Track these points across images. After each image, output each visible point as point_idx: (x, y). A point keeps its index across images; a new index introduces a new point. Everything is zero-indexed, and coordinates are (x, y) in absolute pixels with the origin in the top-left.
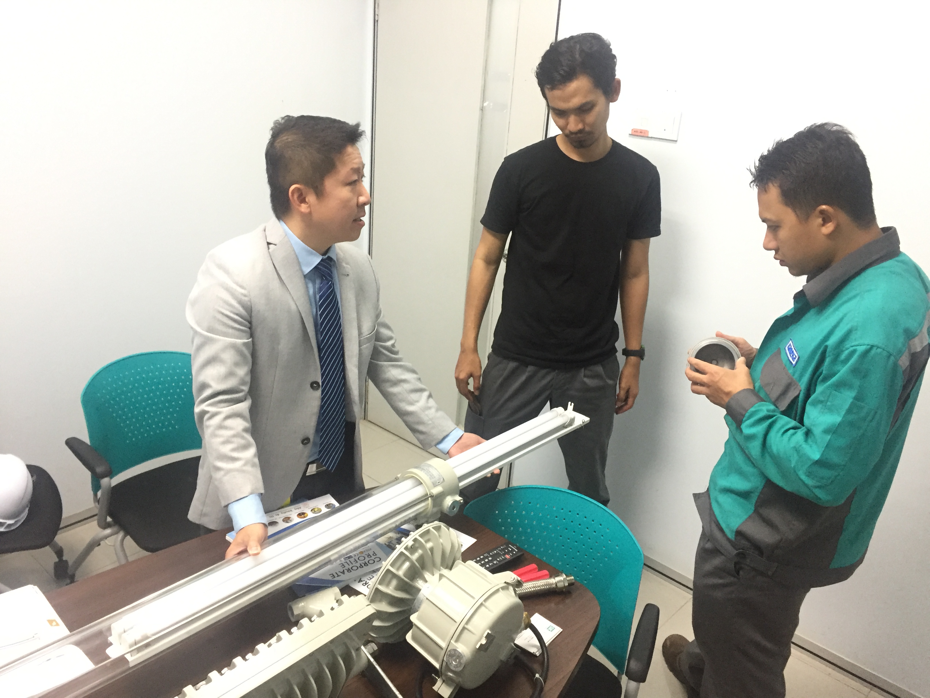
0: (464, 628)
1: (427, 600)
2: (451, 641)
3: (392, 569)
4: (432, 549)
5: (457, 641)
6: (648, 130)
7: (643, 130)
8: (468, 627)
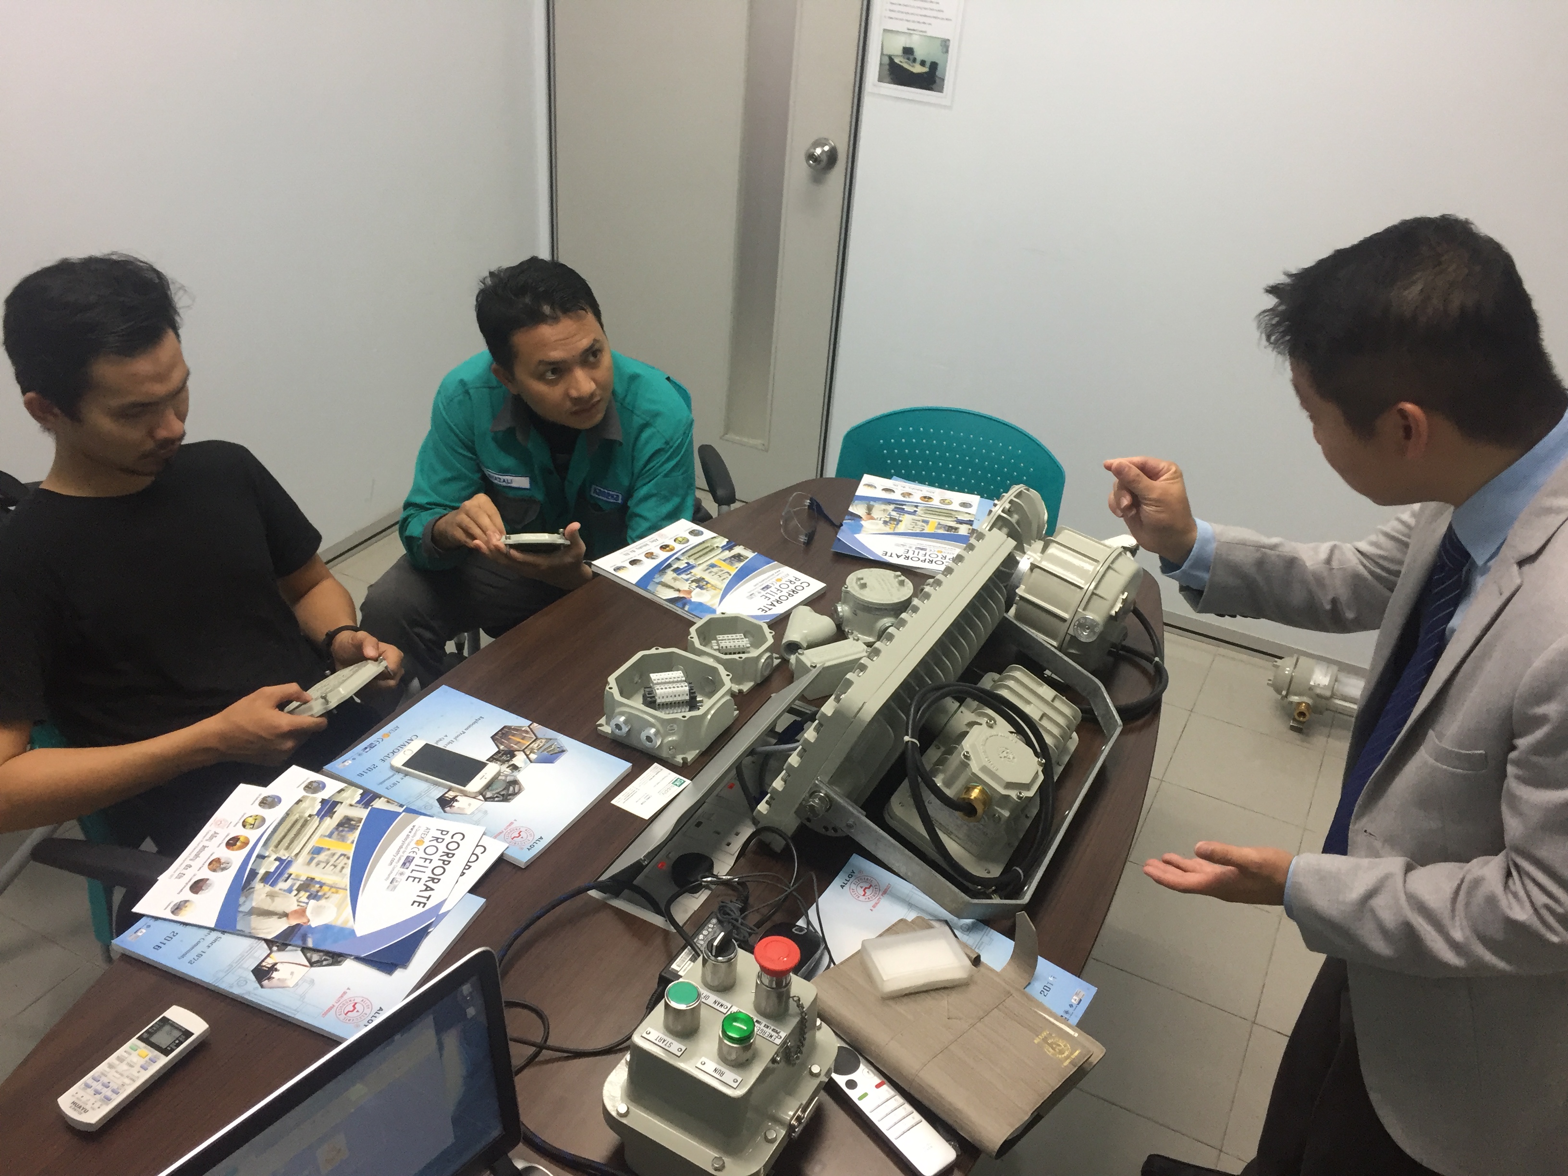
0: (1093, 594)
1: (1037, 570)
2: (1078, 610)
5: (1084, 609)
8: (1097, 592)
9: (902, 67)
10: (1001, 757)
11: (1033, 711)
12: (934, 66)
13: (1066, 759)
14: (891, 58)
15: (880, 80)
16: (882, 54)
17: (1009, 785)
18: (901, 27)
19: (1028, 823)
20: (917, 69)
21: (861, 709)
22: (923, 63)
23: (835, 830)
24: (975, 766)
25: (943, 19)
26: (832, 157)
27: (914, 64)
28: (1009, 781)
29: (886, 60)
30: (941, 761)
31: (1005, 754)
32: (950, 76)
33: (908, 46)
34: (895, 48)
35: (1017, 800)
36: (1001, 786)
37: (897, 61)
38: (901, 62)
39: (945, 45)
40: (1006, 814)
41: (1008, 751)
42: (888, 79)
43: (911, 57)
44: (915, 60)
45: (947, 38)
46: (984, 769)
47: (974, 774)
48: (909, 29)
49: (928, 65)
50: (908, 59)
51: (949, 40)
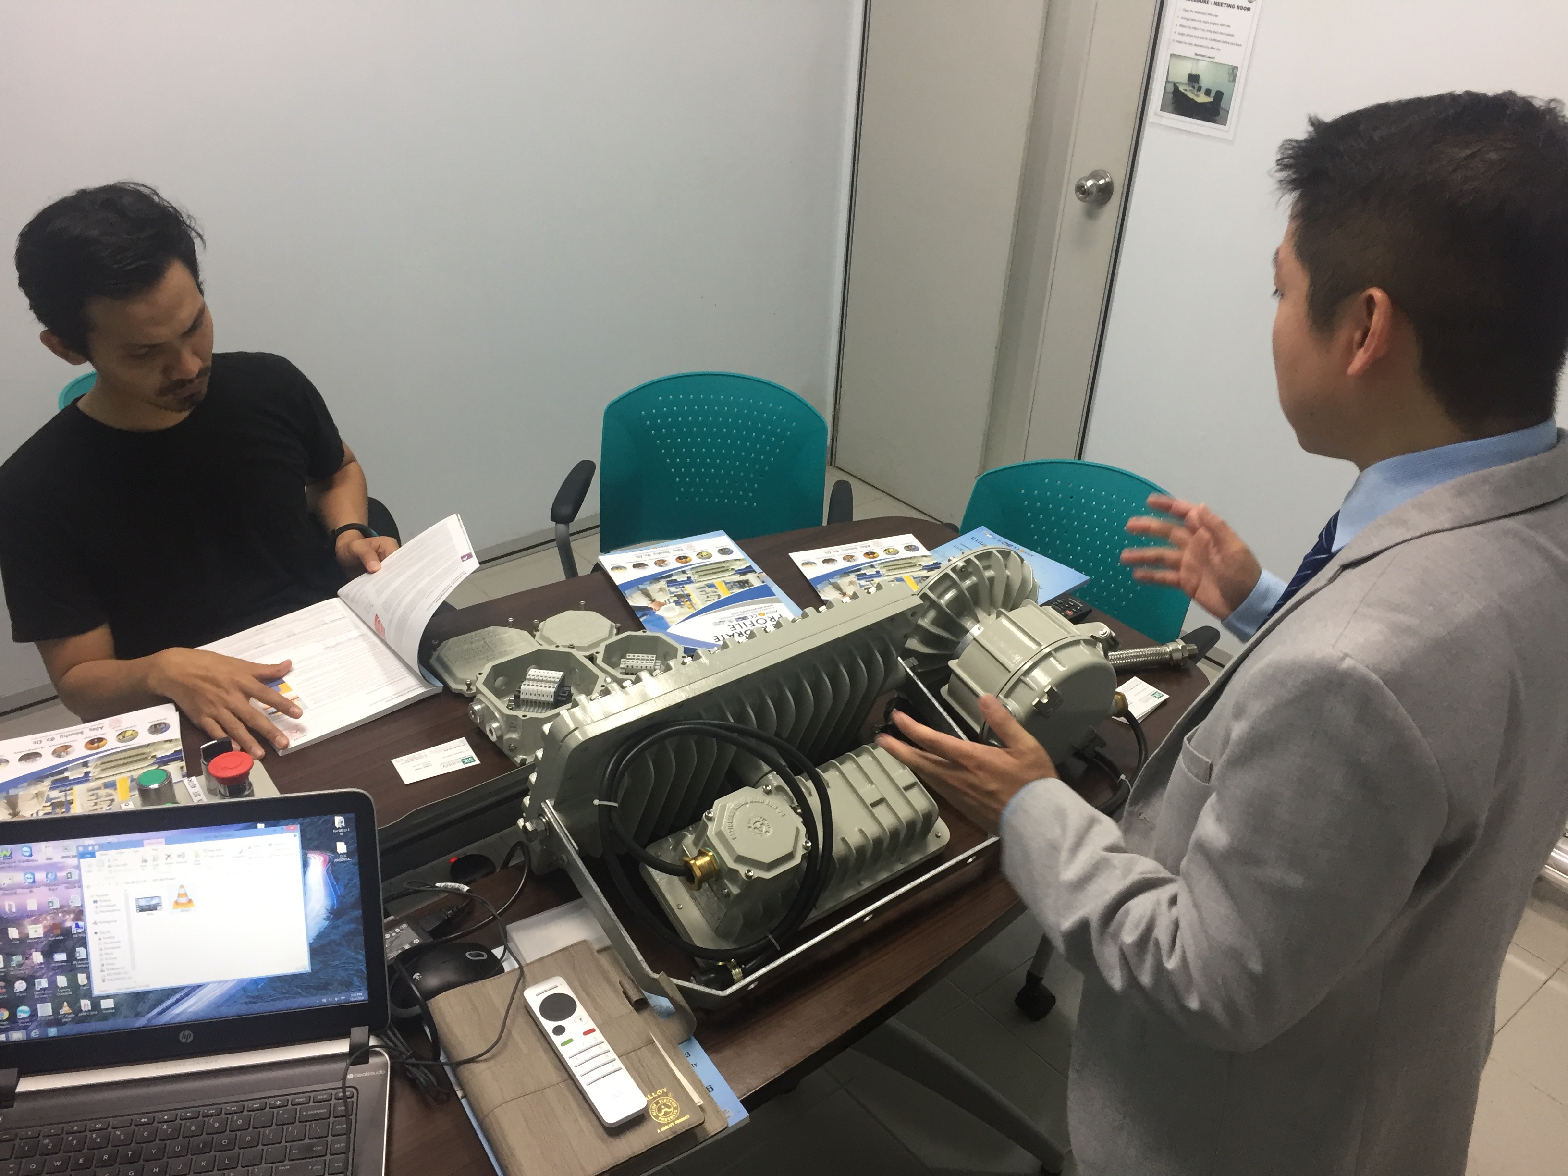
1: (974, 642)
4: (991, 580)
5: (1007, 696)
8: (1027, 680)
9: (1185, 95)
10: (749, 827)
12: (1219, 95)
14: (1175, 86)
15: (1163, 109)
16: (1167, 81)
17: (740, 859)
18: (1190, 52)
20: (1202, 98)
22: (1208, 92)
24: (712, 830)
25: (1233, 44)
26: (1106, 191)
27: (1199, 93)
28: (741, 855)
29: (1171, 88)
31: (758, 825)
32: (1235, 108)
33: (1194, 73)
34: (1181, 75)
35: (745, 878)
36: (732, 859)
37: (1181, 89)
38: (1186, 90)
39: (1233, 71)
40: (736, 891)
41: (765, 822)
42: (1171, 108)
43: (1197, 86)
44: (1199, 89)
45: (1235, 65)
46: (720, 834)
47: (708, 838)
48: (1196, 54)
49: (1213, 94)
50: (1193, 87)
51: (1237, 67)
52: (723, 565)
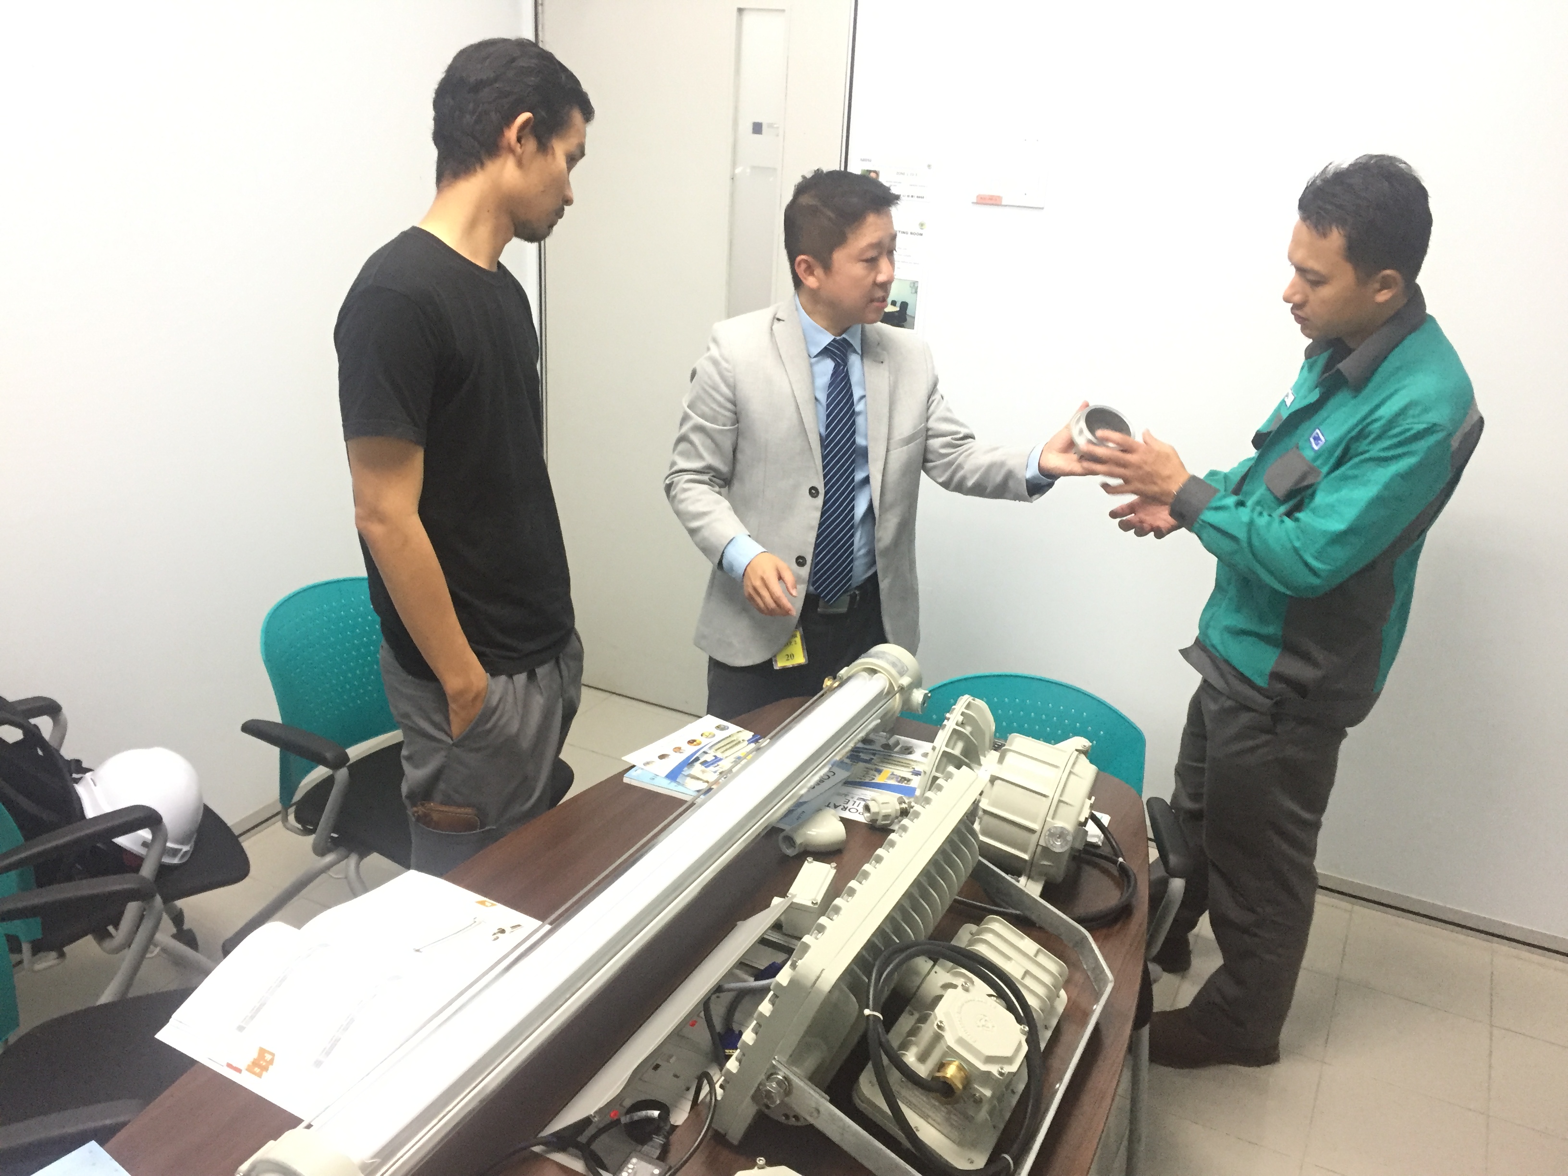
0: (1060, 801)
2: (1047, 819)
3: (949, 750)
6: (1001, 195)
7: (993, 196)
8: (1064, 799)
10: (978, 1026)
11: (1013, 968)
13: (1054, 1022)
17: (990, 1060)
19: (1014, 1101)
21: (818, 977)
23: (797, 1117)
24: (950, 1039)
25: (911, 263)
28: (990, 1055)
30: (914, 1032)
31: (983, 1022)
32: (920, 314)
35: (999, 1076)
36: (980, 1060)
39: (914, 286)
40: (988, 1093)
41: (987, 1018)
45: (916, 280)
46: (961, 1041)
47: (949, 1047)
51: (917, 282)
52: (732, 739)
